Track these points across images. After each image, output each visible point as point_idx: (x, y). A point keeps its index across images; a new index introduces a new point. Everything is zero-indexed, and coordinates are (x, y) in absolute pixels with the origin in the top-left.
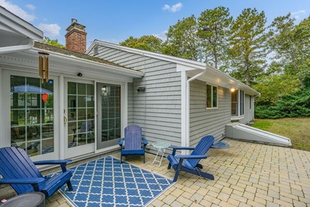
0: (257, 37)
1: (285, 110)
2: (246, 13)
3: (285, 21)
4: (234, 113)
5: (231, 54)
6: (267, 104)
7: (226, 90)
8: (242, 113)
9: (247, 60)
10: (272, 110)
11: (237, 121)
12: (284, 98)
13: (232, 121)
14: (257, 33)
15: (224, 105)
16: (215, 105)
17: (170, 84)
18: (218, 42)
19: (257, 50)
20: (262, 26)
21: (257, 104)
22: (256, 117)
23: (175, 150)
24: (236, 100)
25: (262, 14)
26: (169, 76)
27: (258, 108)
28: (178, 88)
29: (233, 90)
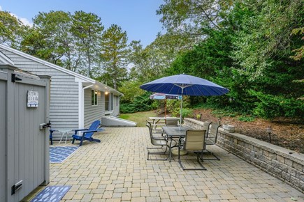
0: (121, 50)
1: (137, 107)
2: (114, 28)
3: (138, 45)
4: (107, 109)
5: (103, 58)
6: (128, 102)
7: (102, 93)
8: (112, 109)
9: (115, 67)
10: (131, 106)
11: (109, 114)
12: (137, 98)
13: (106, 115)
14: (122, 47)
15: (101, 103)
16: (96, 104)
17: (69, 90)
18: (92, 44)
19: (122, 59)
20: (125, 42)
21: (122, 102)
22: (121, 112)
23: (76, 131)
24: (108, 100)
25: (125, 33)
26: (69, 83)
27: (122, 105)
28: (76, 93)
29: (106, 93)
